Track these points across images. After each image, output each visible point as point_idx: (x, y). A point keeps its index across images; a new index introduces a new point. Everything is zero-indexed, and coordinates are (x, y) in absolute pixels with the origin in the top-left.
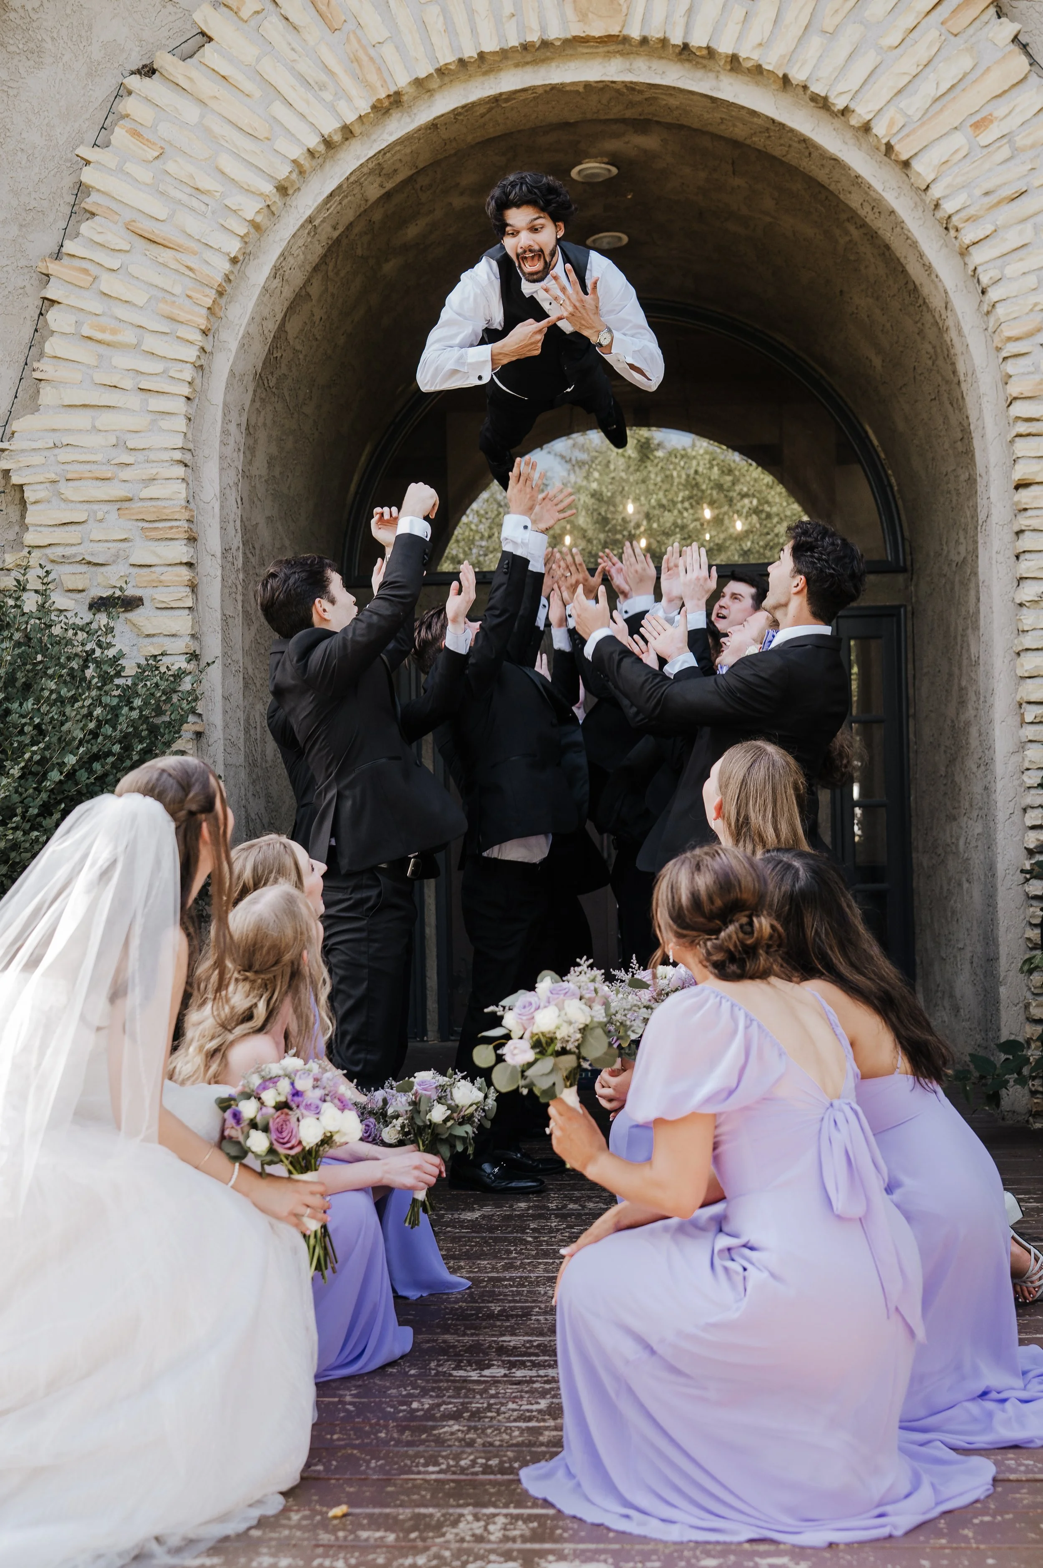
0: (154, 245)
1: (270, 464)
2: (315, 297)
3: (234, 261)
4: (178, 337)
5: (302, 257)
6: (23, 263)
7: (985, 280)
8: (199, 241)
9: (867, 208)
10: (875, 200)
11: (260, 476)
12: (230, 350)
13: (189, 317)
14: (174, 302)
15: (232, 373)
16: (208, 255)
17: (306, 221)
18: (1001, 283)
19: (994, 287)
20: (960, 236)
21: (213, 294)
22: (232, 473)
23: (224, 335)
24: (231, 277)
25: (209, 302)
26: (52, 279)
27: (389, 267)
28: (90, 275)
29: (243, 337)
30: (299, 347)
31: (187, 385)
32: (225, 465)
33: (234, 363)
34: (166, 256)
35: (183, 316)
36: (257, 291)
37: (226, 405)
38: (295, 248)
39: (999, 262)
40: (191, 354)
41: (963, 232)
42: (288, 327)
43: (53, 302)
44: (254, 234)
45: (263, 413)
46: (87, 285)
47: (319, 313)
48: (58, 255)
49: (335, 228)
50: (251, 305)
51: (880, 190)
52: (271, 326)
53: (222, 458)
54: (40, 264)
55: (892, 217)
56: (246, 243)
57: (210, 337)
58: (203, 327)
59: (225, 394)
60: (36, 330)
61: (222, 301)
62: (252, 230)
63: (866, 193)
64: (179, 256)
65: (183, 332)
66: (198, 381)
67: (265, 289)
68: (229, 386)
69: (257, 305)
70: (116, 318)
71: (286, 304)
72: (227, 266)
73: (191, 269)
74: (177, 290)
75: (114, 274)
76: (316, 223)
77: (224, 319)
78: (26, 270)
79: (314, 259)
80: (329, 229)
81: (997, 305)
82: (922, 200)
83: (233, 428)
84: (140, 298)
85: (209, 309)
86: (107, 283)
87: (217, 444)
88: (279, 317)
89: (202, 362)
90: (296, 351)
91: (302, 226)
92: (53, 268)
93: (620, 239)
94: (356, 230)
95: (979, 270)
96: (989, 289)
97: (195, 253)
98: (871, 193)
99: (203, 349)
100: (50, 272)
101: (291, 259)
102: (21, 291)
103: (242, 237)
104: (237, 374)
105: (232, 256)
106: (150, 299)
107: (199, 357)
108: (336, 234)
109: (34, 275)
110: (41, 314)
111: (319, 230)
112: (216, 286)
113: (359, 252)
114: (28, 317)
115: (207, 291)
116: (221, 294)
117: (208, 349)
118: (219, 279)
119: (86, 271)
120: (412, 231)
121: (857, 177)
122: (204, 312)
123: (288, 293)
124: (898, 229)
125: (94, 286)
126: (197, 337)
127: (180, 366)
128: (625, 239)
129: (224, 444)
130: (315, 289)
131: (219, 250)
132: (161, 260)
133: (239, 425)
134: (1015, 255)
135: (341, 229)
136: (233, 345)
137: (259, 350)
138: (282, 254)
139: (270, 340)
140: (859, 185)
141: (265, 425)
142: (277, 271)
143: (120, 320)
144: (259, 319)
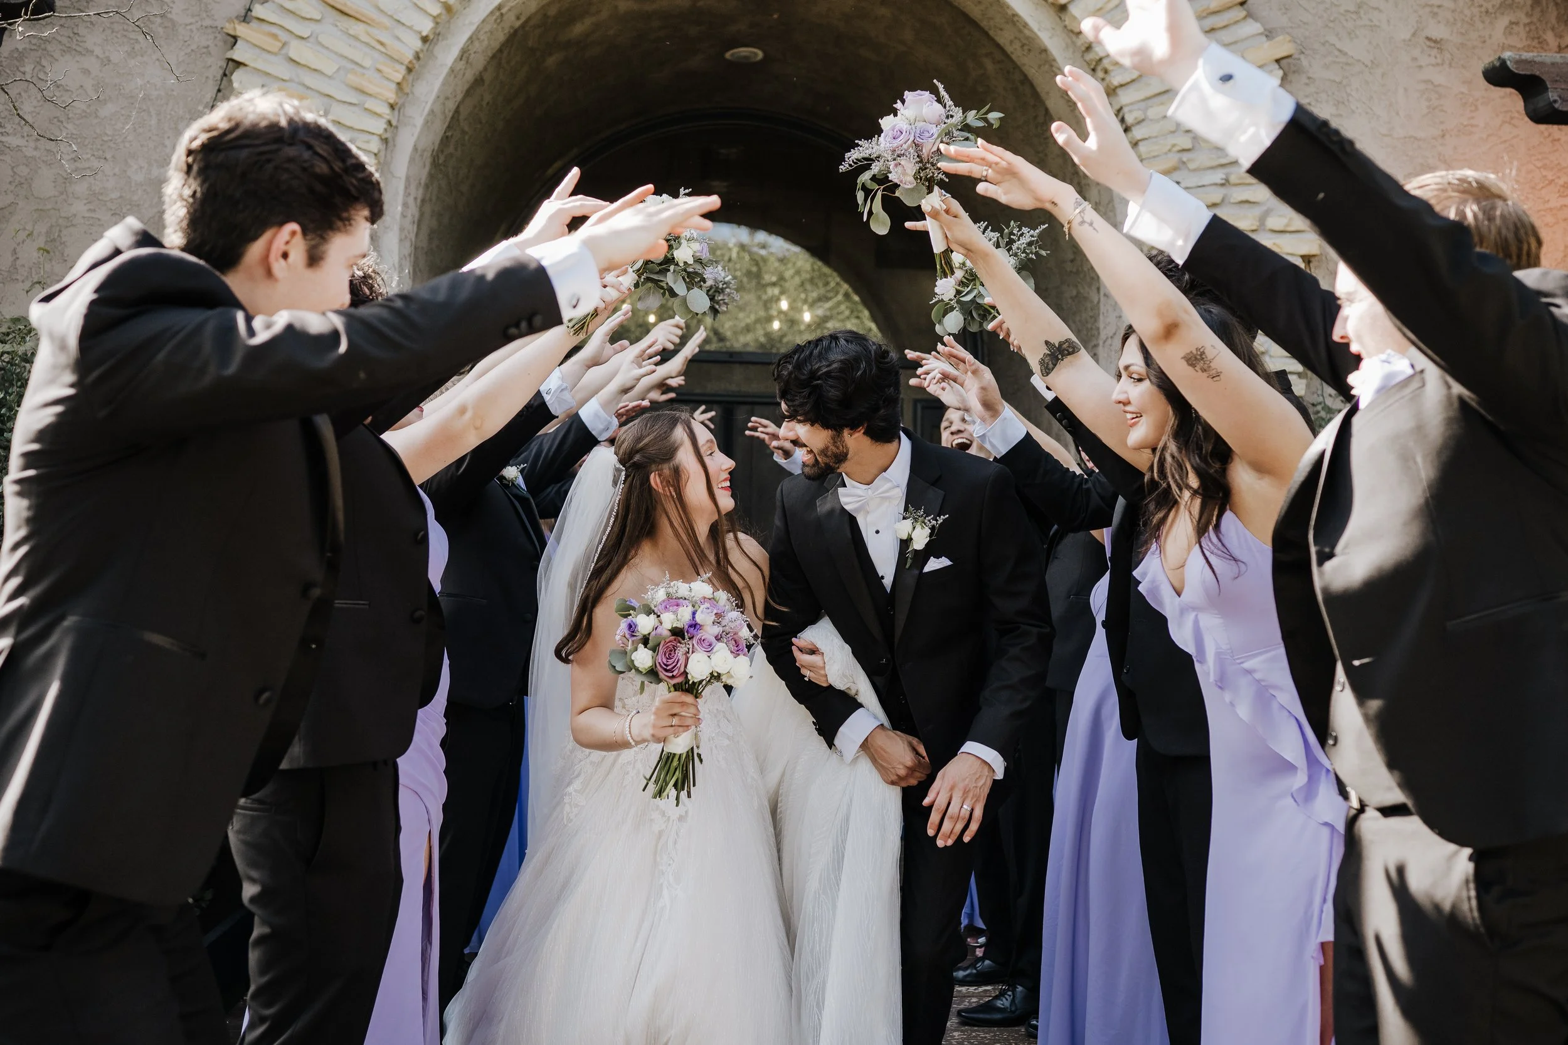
0: (345, 18)
1: (430, 239)
2: (487, 83)
3: (425, 40)
4: (366, 109)
5: (486, 42)
6: (208, 22)
7: (1130, 119)
8: (391, 17)
9: (1017, 45)
10: (1028, 38)
11: (422, 248)
12: (415, 126)
13: (378, 90)
14: (364, 74)
15: (415, 149)
16: (400, 32)
17: (496, 7)
18: (1143, 124)
19: (1138, 127)
20: (1108, 79)
21: (403, 70)
22: (408, 244)
23: (410, 111)
24: (421, 55)
25: (398, 77)
26: (239, 42)
27: (551, 61)
28: (279, 41)
29: (429, 114)
30: (466, 129)
31: (373, 156)
32: (403, 237)
33: (419, 138)
34: (357, 29)
35: (371, 88)
36: (445, 70)
37: (408, 179)
38: (482, 32)
39: (1143, 105)
40: (379, 126)
41: (1112, 74)
42: (461, 109)
43: (238, 64)
44: (444, 17)
45: (431, 188)
46: (275, 50)
47: (488, 98)
48: (246, 17)
49: (518, 18)
50: (437, 84)
51: (1036, 30)
52: (451, 105)
53: (402, 229)
54: (227, 25)
55: (1043, 55)
56: (437, 23)
57: (396, 112)
58: (392, 101)
59: (408, 168)
60: (219, 91)
61: (410, 78)
62: (444, 12)
63: (1020, 31)
64: (369, 29)
65: (370, 104)
66: (382, 154)
67: (452, 70)
68: (412, 160)
69: (443, 84)
70: (304, 85)
71: (466, 87)
72: (418, 44)
73: (382, 44)
74: (367, 63)
75: (303, 42)
76: (504, 11)
77: (410, 96)
78: (210, 30)
79: (496, 45)
80: (513, 18)
81: (1141, 144)
82: (1073, 43)
83: (411, 200)
84: (329, 67)
85: (398, 84)
86: (296, 50)
87: (398, 217)
88: (459, 97)
89: (388, 135)
90: (464, 132)
91: (492, 13)
92: (241, 30)
93: (756, 54)
94: (532, 23)
95: (1125, 110)
96: (1133, 128)
97: (386, 28)
98: (1026, 32)
99: (389, 123)
100: (238, 33)
101: (477, 44)
102: (205, 50)
103: (435, 17)
104: (419, 149)
105: (424, 34)
106: (339, 69)
107: (386, 130)
108: (518, 24)
109: (219, 36)
110: (225, 75)
111: (505, 18)
112: (406, 62)
113: (530, 43)
114: (211, 77)
115: (398, 66)
116: (410, 70)
117: (394, 123)
118: (409, 56)
119: (275, 36)
120: (578, 29)
121: (1015, 15)
122: (393, 86)
123: (470, 76)
124: (1047, 66)
125: (284, 52)
126: (385, 110)
127: (366, 137)
128: (760, 55)
129: (404, 216)
130: (488, 77)
131: (410, 28)
132: (351, 32)
133: (416, 199)
134: (1156, 100)
135: (523, 19)
136: (419, 121)
137: (439, 128)
138: (471, 38)
139: (448, 119)
140: (1014, 23)
141: (431, 200)
142: (464, 54)
143: (308, 88)
144: (443, 98)
